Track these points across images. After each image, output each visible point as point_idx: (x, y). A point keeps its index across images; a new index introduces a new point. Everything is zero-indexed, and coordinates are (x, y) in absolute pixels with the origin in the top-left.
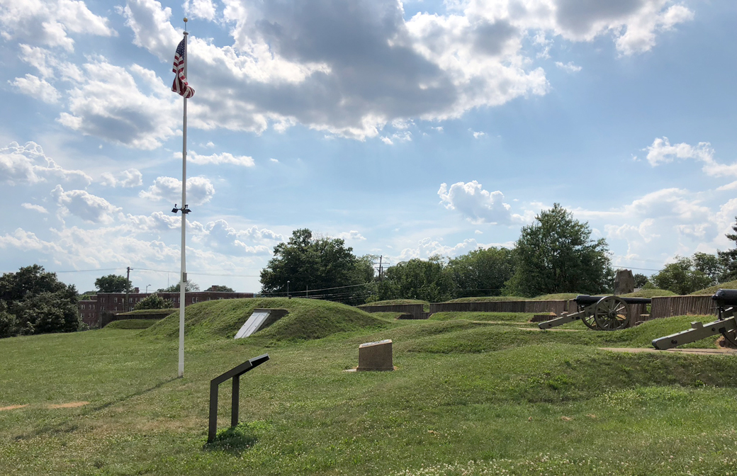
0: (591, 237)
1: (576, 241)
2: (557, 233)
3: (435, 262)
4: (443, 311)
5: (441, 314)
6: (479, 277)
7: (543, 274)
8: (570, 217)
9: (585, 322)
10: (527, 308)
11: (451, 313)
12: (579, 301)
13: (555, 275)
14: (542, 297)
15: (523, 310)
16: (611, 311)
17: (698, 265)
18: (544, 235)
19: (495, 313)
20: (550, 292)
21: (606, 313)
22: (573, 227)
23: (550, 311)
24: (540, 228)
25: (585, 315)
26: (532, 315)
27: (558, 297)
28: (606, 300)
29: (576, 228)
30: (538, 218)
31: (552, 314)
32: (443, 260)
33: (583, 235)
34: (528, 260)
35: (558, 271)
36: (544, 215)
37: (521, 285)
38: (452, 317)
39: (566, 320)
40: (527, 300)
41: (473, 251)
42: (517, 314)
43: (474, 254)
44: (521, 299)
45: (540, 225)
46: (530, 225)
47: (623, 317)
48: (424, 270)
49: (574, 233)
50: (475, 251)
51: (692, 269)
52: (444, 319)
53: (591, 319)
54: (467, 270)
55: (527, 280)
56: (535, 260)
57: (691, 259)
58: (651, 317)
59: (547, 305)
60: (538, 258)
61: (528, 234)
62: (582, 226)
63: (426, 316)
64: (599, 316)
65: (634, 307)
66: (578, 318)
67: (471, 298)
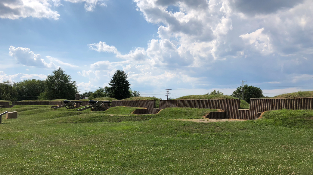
0: (71, 80)
1: (66, 81)
2: (60, 78)
3: (7, 84)
4: (18, 105)
5: (17, 106)
6: (28, 91)
7: (55, 92)
8: (64, 73)
9: (66, 107)
10: (49, 104)
11: (21, 105)
12: (65, 102)
13: (59, 92)
14: (55, 100)
15: (48, 104)
16: (72, 104)
17: (106, 90)
18: (55, 79)
19: (39, 105)
20: (58, 98)
21: (71, 105)
22: (65, 76)
23: (57, 104)
24: (54, 76)
25: (66, 105)
26: (51, 106)
27: (59, 100)
28: (71, 102)
29: (67, 77)
30: (53, 72)
31: (57, 105)
32: (11, 83)
33: (68, 79)
34: (49, 87)
35: (60, 91)
36: (56, 72)
37: (47, 96)
38: (22, 107)
39: (61, 107)
40: (49, 101)
41: (25, 80)
42: (46, 105)
43: (26, 81)
44: (47, 101)
45: (54, 75)
46: (50, 75)
47: (76, 106)
48: (5, 88)
49: (66, 78)
50: (27, 80)
51: (104, 91)
52: (19, 107)
53: (67, 106)
54: (23, 88)
55: (49, 94)
56: (52, 87)
57: (104, 88)
58: (82, 106)
59: (56, 103)
60: (53, 86)
61: (50, 78)
62: (68, 76)
63: (11, 107)
64: (70, 106)
65: (79, 103)
66: (64, 106)
67: (29, 100)
